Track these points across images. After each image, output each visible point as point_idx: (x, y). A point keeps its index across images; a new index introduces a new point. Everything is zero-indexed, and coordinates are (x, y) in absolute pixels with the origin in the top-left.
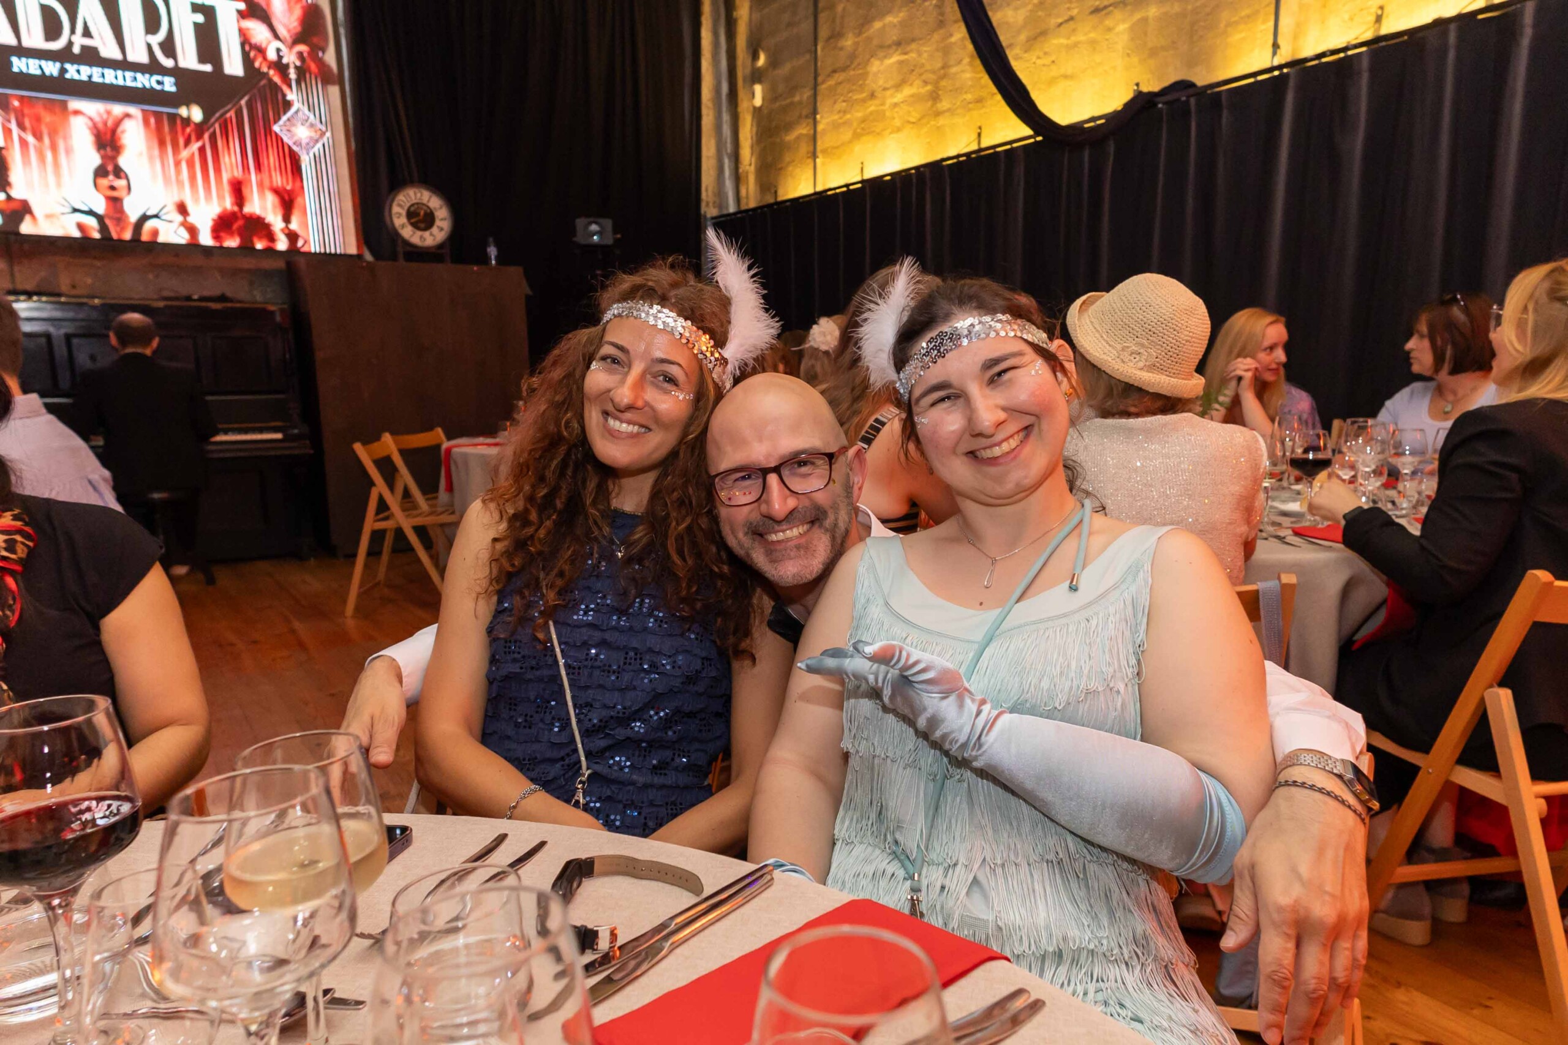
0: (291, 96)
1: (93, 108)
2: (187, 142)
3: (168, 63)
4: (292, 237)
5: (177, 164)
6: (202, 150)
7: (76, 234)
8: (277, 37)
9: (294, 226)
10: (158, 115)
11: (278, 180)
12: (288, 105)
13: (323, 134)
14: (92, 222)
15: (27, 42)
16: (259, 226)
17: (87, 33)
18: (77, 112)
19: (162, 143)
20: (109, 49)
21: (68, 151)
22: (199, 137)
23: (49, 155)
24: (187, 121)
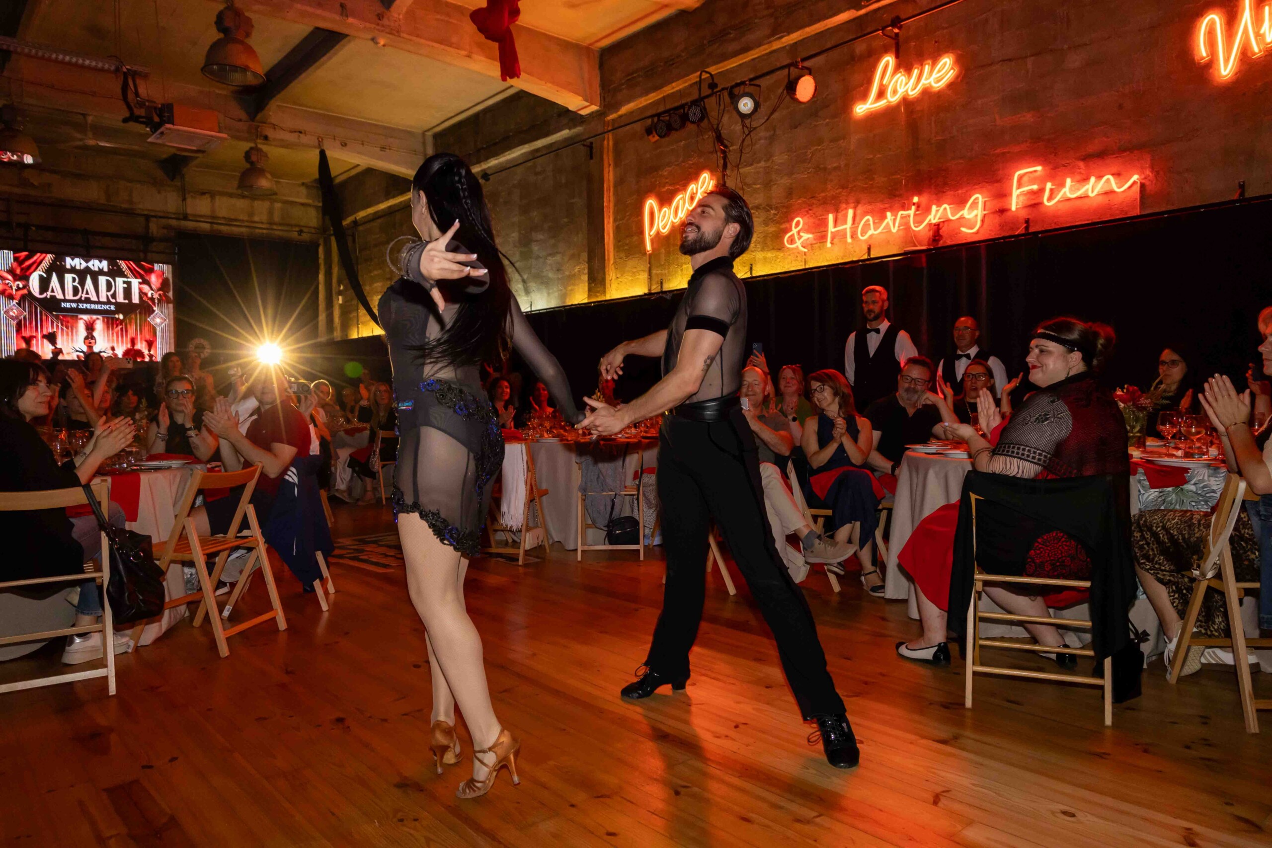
0: (155, 308)
1: (86, 317)
2: (117, 327)
3: (113, 301)
4: (151, 356)
5: (113, 334)
6: (122, 329)
7: (76, 359)
8: (152, 289)
9: (152, 352)
10: (108, 318)
11: (148, 337)
12: (154, 311)
13: (165, 320)
14: (82, 354)
15: (67, 298)
16: (140, 353)
17: (87, 293)
18: (81, 319)
19: (108, 328)
20: (94, 298)
21: (77, 332)
22: (121, 324)
23: (70, 333)
24: (118, 319)
